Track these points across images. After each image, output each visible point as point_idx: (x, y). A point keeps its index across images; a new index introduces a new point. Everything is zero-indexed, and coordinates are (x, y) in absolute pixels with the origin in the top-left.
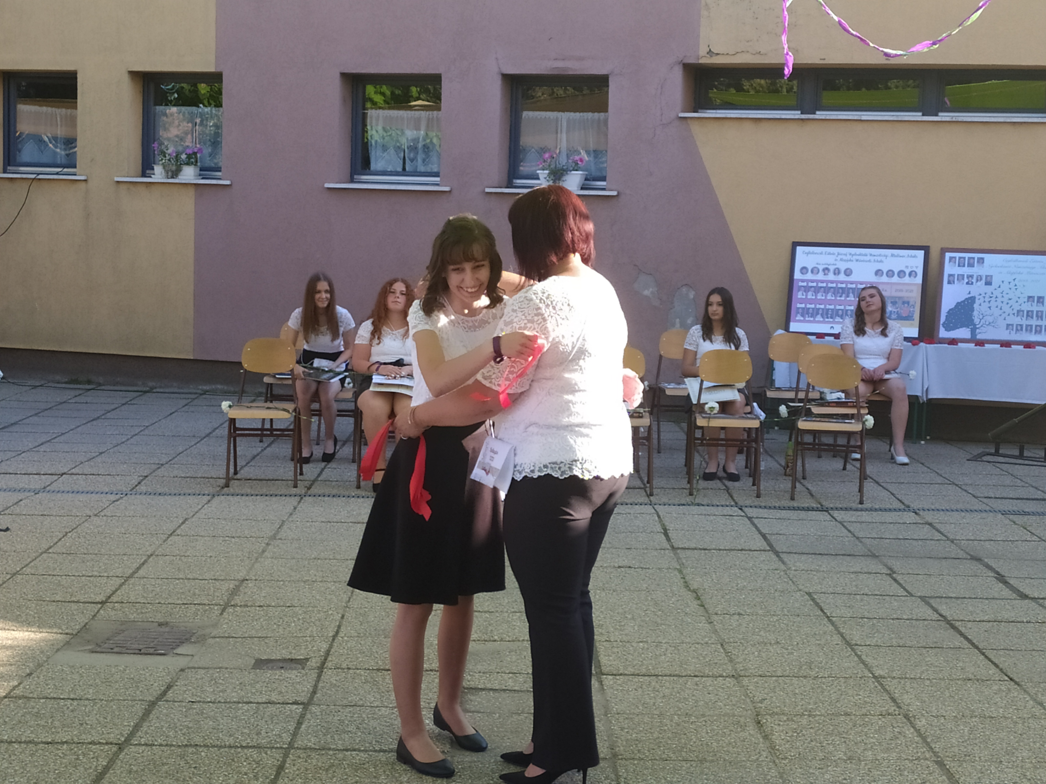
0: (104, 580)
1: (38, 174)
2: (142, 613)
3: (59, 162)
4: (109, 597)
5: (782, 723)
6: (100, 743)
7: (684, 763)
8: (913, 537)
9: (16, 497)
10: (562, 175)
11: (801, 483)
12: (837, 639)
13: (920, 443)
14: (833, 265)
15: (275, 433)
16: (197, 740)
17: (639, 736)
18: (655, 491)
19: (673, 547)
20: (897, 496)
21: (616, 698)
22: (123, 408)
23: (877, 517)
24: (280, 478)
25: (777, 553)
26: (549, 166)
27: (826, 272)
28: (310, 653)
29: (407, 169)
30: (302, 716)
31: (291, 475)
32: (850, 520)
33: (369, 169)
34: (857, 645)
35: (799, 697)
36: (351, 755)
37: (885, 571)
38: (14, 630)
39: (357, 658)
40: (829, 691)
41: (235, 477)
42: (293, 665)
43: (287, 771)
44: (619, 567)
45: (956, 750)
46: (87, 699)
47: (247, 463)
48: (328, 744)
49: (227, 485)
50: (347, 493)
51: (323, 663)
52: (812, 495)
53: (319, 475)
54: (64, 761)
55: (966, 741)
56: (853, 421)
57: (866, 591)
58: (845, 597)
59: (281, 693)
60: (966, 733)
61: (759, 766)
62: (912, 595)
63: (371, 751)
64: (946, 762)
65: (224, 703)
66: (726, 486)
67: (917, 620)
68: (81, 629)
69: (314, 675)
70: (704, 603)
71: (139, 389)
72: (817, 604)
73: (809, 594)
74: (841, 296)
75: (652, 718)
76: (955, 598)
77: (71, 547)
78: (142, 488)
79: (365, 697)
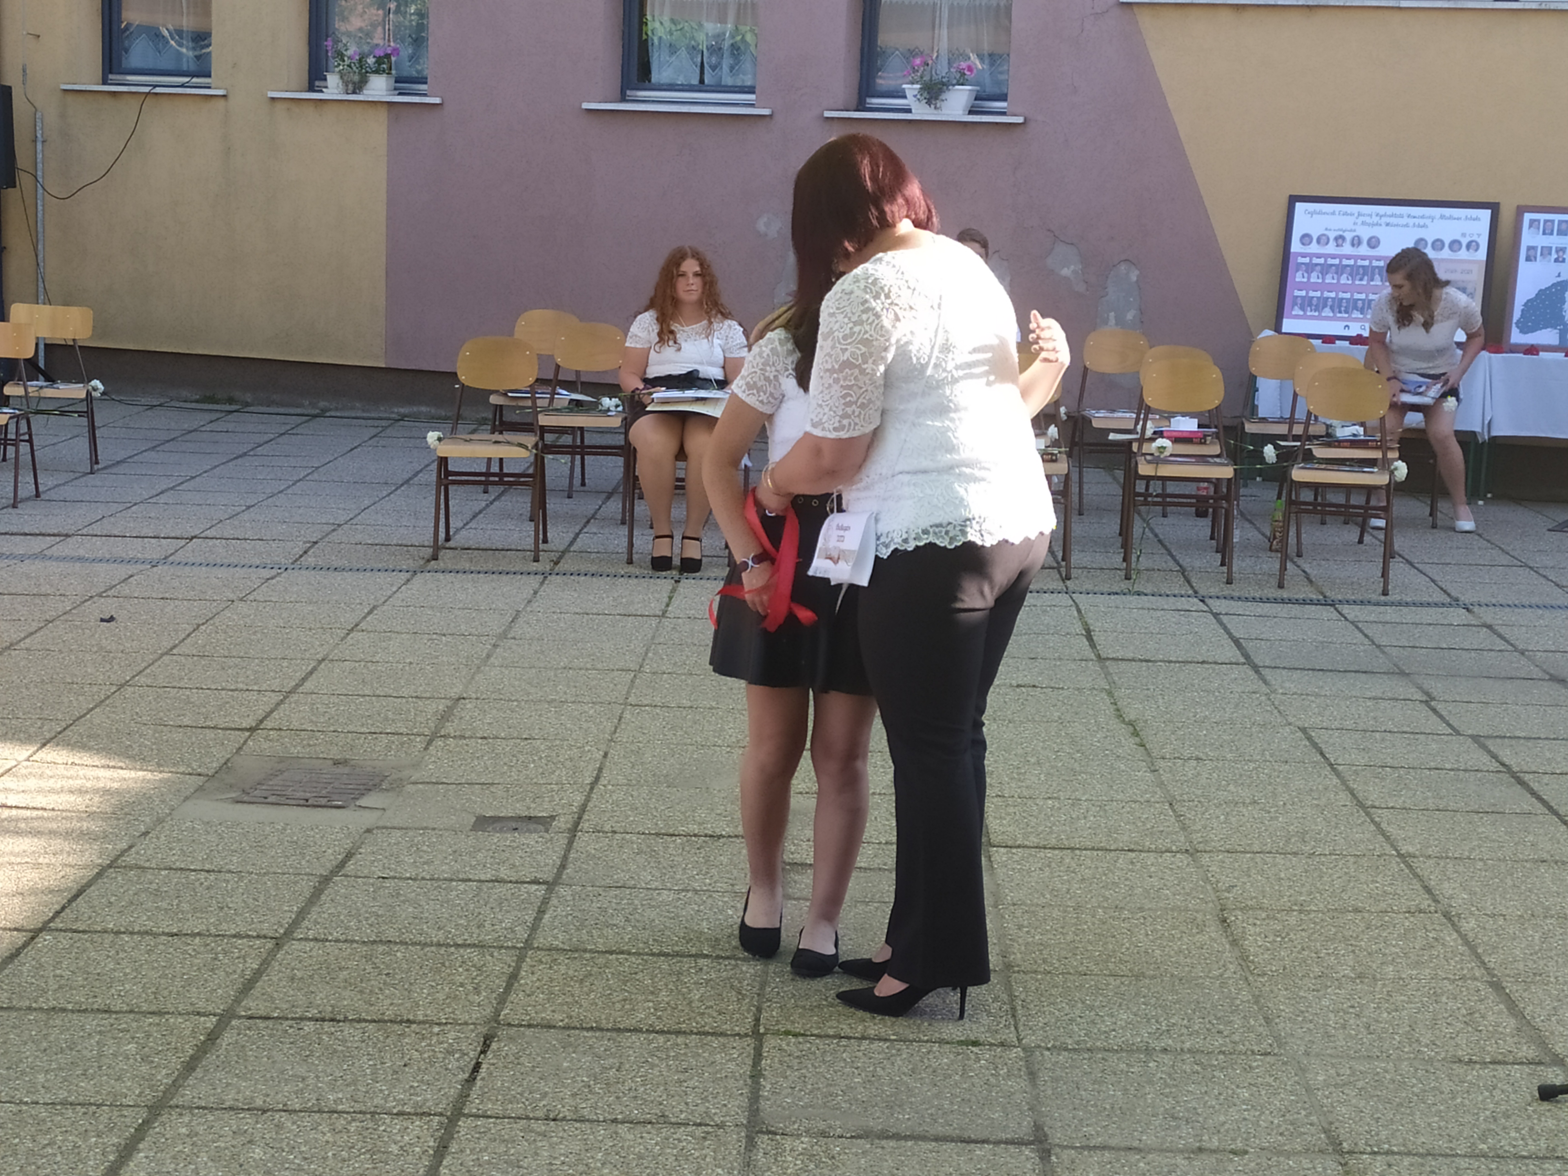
0: (254, 696)
1: (155, 86)
2: (310, 745)
3: (185, 68)
4: (261, 721)
5: (1258, 923)
6: (248, 936)
7: (1111, 980)
8: (1462, 646)
9: (123, 571)
10: (941, 91)
11: (1294, 563)
12: (1344, 797)
13: (1476, 504)
14: (1351, 231)
15: (506, 479)
16: (391, 934)
17: (1045, 938)
18: (1074, 573)
19: (1099, 656)
20: (1440, 584)
21: (1012, 881)
22: (280, 440)
23: (1409, 615)
24: (513, 547)
25: (1256, 668)
26: (922, 77)
27: (1340, 241)
28: (557, 807)
29: (706, 81)
30: (545, 901)
31: (529, 543)
32: (1367, 619)
33: (650, 81)
34: (1374, 807)
35: (1286, 883)
36: (617, 959)
37: (1419, 696)
38: (122, 768)
39: (627, 817)
40: (1331, 875)
41: (448, 545)
42: (532, 826)
43: (522, 982)
44: (1018, 686)
45: (1521, 966)
46: (230, 871)
47: (465, 525)
48: (583, 943)
49: (435, 558)
50: (613, 571)
51: (577, 824)
52: (1311, 581)
53: (572, 543)
54: (196, 961)
55: (1536, 953)
56: (1376, 470)
57: (1390, 726)
58: (1358, 736)
59: (514, 866)
60: (1537, 941)
61: (1223, 985)
62: (1458, 733)
63: (647, 954)
64: (1504, 984)
65: (431, 880)
66: (1180, 566)
67: (1465, 770)
68: (220, 768)
69: (563, 841)
70: (1145, 741)
71: (306, 412)
72: (1315, 745)
73: (1303, 730)
74: (1361, 280)
75: (1065, 911)
76: (1524, 738)
77: (204, 646)
78: (310, 560)
79: (638, 875)
